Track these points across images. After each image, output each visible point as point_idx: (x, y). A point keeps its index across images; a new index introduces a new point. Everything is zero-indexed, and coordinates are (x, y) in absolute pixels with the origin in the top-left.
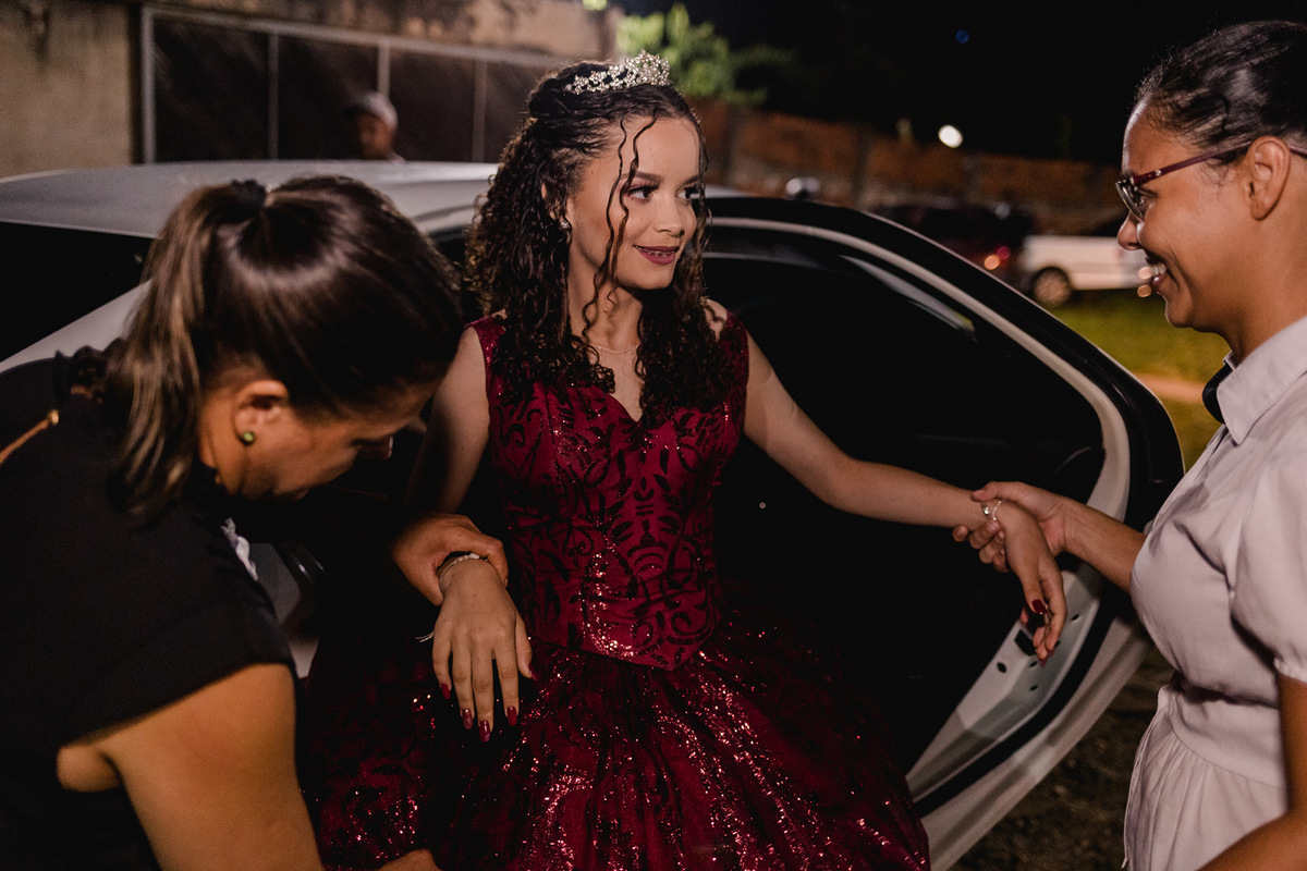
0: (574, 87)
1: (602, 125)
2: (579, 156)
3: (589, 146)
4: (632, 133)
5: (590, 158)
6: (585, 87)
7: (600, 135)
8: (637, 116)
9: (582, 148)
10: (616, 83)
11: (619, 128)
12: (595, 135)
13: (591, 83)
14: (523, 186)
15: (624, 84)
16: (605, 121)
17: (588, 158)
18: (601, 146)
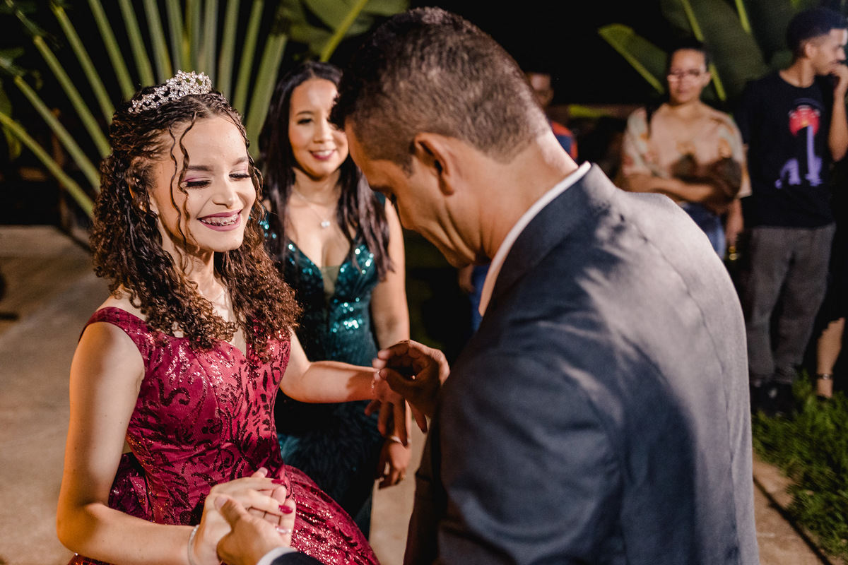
0: (134, 109)
1: (158, 135)
2: (147, 162)
3: (152, 152)
4: (178, 137)
5: (156, 161)
6: (141, 108)
7: (157, 143)
8: (181, 122)
9: (149, 154)
10: (164, 100)
11: (169, 136)
12: (154, 143)
13: (145, 104)
14: (118, 191)
15: (170, 99)
16: (159, 131)
17: (155, 162)
18: (160, 151)
